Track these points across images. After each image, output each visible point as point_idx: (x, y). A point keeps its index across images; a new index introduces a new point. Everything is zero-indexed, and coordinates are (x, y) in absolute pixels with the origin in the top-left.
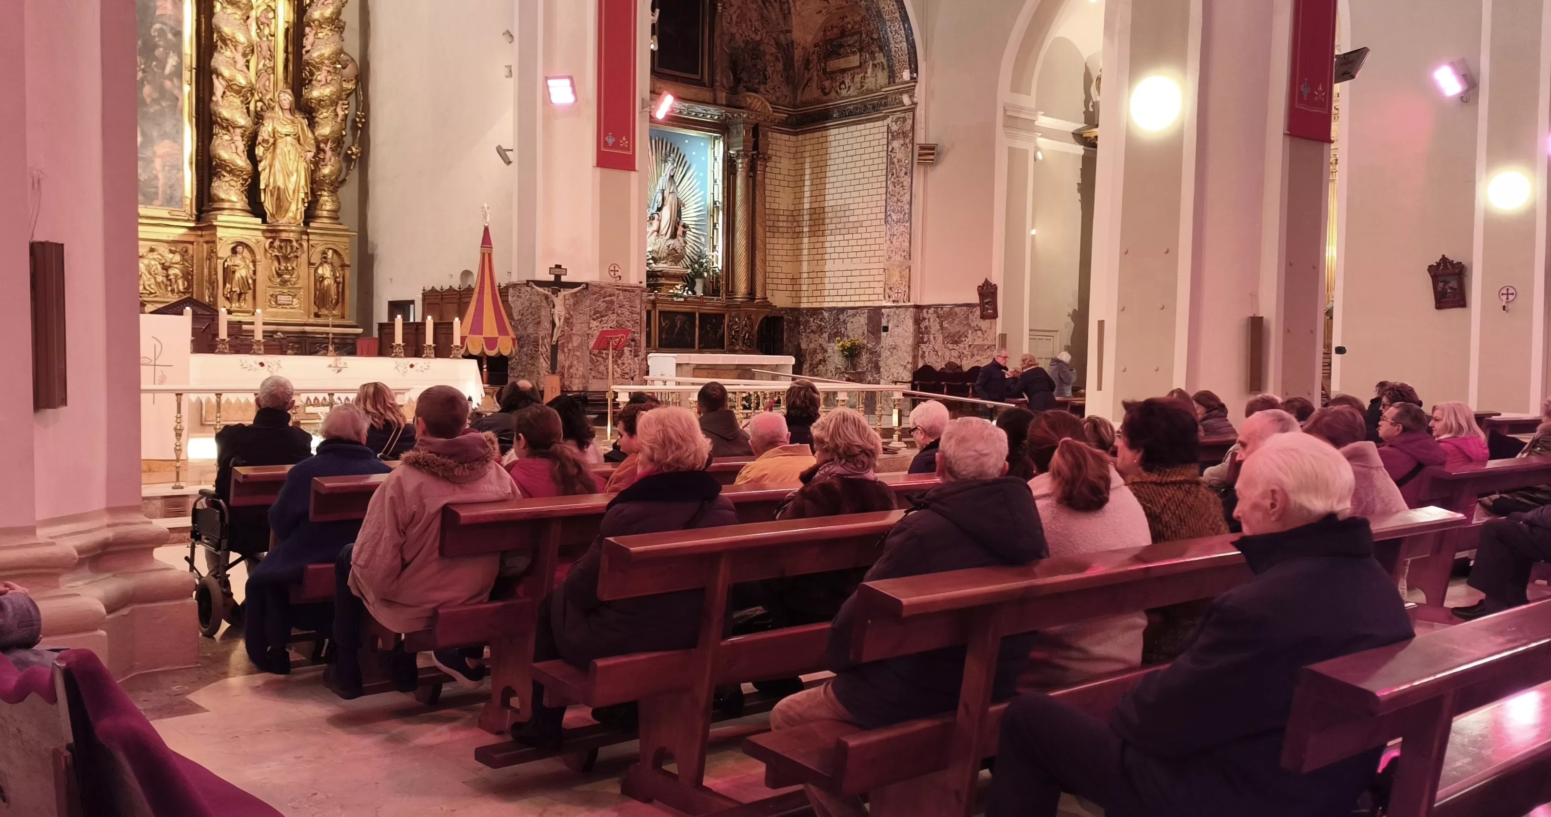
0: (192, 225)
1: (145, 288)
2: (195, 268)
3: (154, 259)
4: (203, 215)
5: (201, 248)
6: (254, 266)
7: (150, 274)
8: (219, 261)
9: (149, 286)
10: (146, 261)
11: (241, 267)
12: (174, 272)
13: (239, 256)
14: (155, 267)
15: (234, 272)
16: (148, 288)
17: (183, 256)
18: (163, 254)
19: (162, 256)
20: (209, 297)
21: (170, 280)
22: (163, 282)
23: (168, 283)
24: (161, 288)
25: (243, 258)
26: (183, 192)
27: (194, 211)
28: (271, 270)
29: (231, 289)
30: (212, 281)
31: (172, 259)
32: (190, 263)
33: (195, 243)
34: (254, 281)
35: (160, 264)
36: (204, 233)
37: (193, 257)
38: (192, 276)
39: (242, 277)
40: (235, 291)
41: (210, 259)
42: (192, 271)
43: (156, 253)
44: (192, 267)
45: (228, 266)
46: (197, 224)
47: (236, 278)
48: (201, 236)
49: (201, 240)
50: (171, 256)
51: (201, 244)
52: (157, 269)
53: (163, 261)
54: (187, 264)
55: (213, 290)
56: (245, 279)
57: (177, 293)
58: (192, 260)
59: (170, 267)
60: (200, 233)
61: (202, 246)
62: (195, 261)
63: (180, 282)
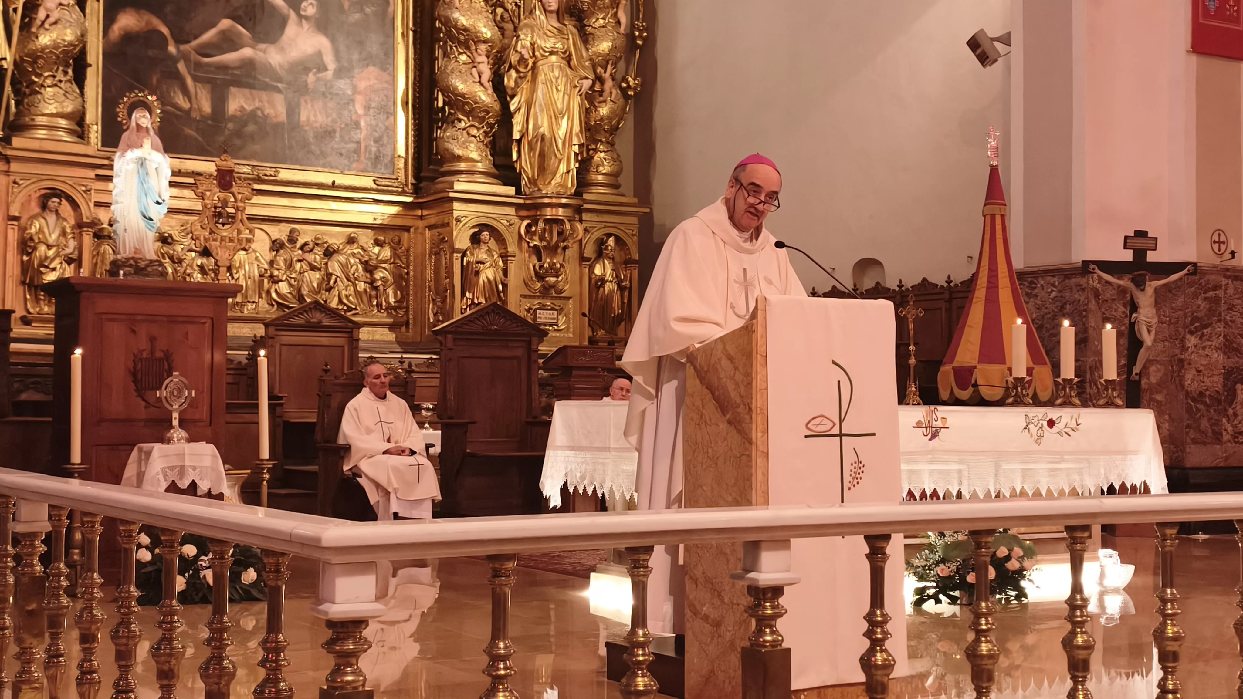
0: (409, 199)
1: (340, 302)
2: (411, 268)
3: (353, 255)
4: (421, 185)
5: (419, 237)
6: (505, 262)
7: (348, 280)
8: (455, 255)
9: (347, 297)
10: (342, 258)
11: (488, 264)
12: (381, 275)
13: (484, 248)
14: (354, 267)
15: (477, 273)
16: (345, 301)
17: (393, 249)
18: (365, 246)
19: (364, 250)
20: (435, 315)
21: (376, 288)
22: (365, 290)
23: (374, 293)
24: (362, 301)
25: (489, 250)
26: (395, 149)
27: (411, 180)
28: (529, 269)
29: (473, 300)
30: (441, 288)
31: (378, 255)
32: (405, 261)
33: (412, 230)
34: (505, 286)
35: (361, 262)
36: (425, 212)
37: (408, 250)
38: (407, 281)
39: (488, 279)
40: (479, 303)
41: (437, 254)
42: (408, 273)
43: (356, 245)
45: (468, 262)
46: (415, 198)
47: (481, 282)
48: (421, 217)
49: (421, 224)
50: (377, 250)
51: (420, 230)
52: (357, 269)
53: (367, 258)
54: (400, 263)
55: (444, 301)
56: (494, 283)
57: (386, 309)
58: (408, 257)
59: (376, 268)
60: (419, 213)
61: (423, 234)
62: (412, 258)
63: (390, 291)
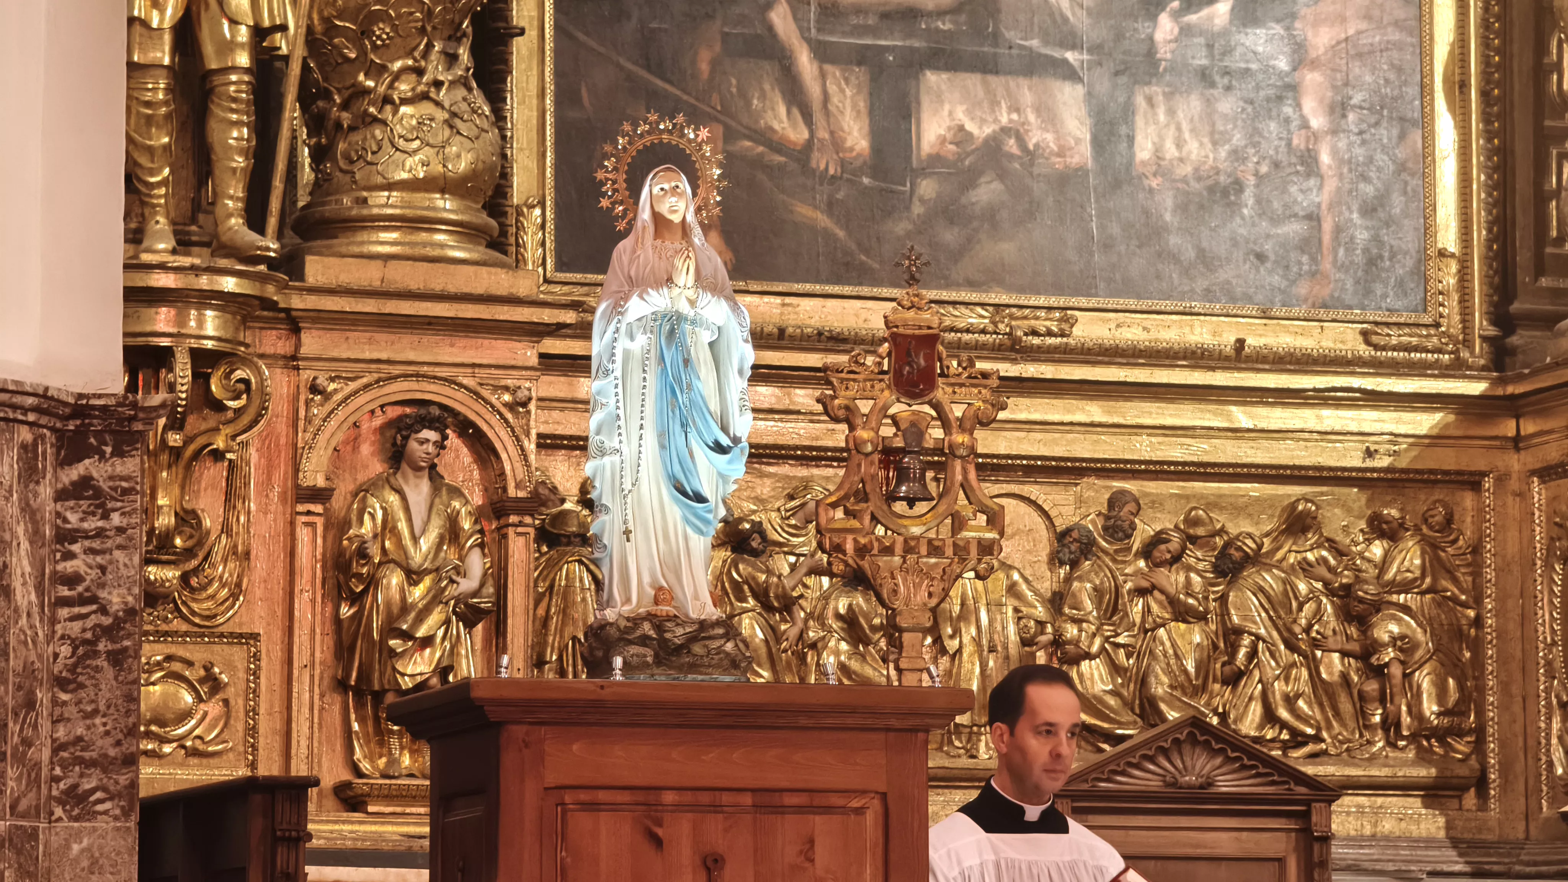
0: (1476, 388)
1: (1270, 717)
2: (1489, 604)
3: (1306, 569)
4: (1514, 340)
5: (1513, 507)
7: (1291, 647)
9: (1290, 701)
10: (1270, 580)
12: (1395, 628)
14: (1309, 608)
16: (1284, 714)
17: (1430, 547)
18: (1343, 540)
19: (1339, 553)
21: (1379, 672)
22: (1345, 677)
23: (1372, 687)
24: (1337, 714)
26: (1428, 229)
27: (1480, 323)
31: (1382, 567)
32: (1467, 580)
33: (1488, 483)
35: (1330, 592)
36: (1529, 427)
37: (1476, 549)
38: (1477, 646)
42: (1478, 622)
43: (1312, 538)
44: (1478, 601)
46: (1495, 382)
48: (1517, 442)
49: (1515, 462)
50: (1377, 550)
51: (1514, 484)
52: (1318, 614)
53: (1347, 578)
54: (1452, 589)
57: (1414, 738)
58: (1476, 572)
59: (1377, 606)
60: (1509, 428)
61: (1523, 495)
62: (1490, 574)
63: (1425, 680)
